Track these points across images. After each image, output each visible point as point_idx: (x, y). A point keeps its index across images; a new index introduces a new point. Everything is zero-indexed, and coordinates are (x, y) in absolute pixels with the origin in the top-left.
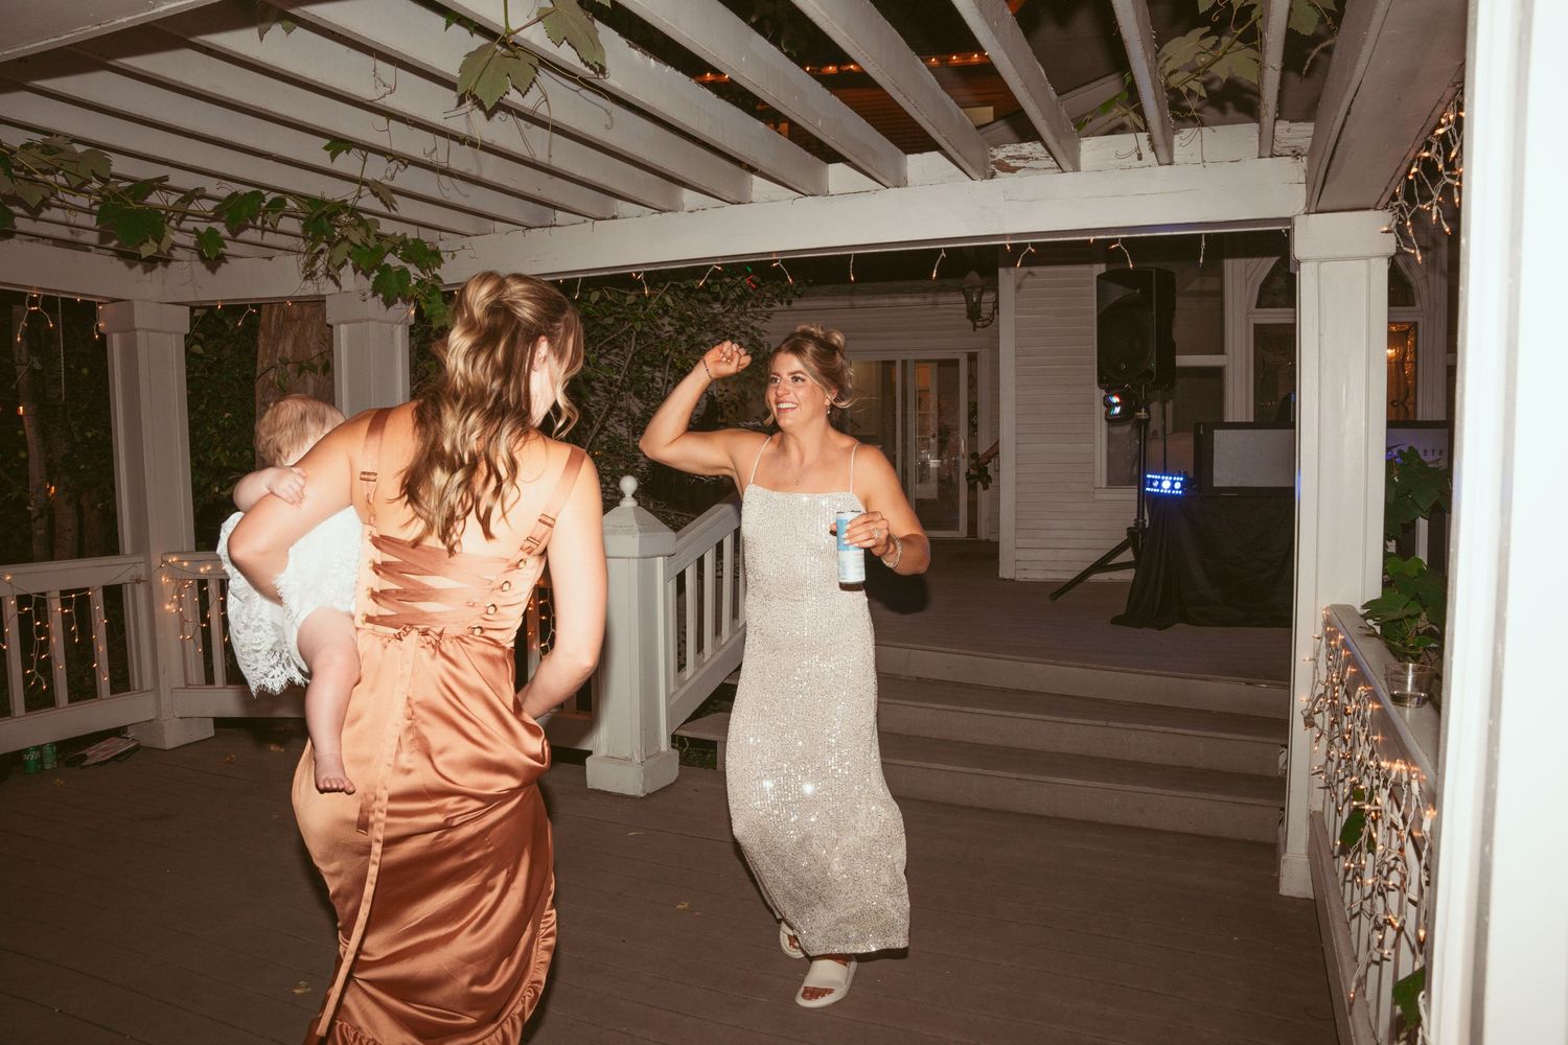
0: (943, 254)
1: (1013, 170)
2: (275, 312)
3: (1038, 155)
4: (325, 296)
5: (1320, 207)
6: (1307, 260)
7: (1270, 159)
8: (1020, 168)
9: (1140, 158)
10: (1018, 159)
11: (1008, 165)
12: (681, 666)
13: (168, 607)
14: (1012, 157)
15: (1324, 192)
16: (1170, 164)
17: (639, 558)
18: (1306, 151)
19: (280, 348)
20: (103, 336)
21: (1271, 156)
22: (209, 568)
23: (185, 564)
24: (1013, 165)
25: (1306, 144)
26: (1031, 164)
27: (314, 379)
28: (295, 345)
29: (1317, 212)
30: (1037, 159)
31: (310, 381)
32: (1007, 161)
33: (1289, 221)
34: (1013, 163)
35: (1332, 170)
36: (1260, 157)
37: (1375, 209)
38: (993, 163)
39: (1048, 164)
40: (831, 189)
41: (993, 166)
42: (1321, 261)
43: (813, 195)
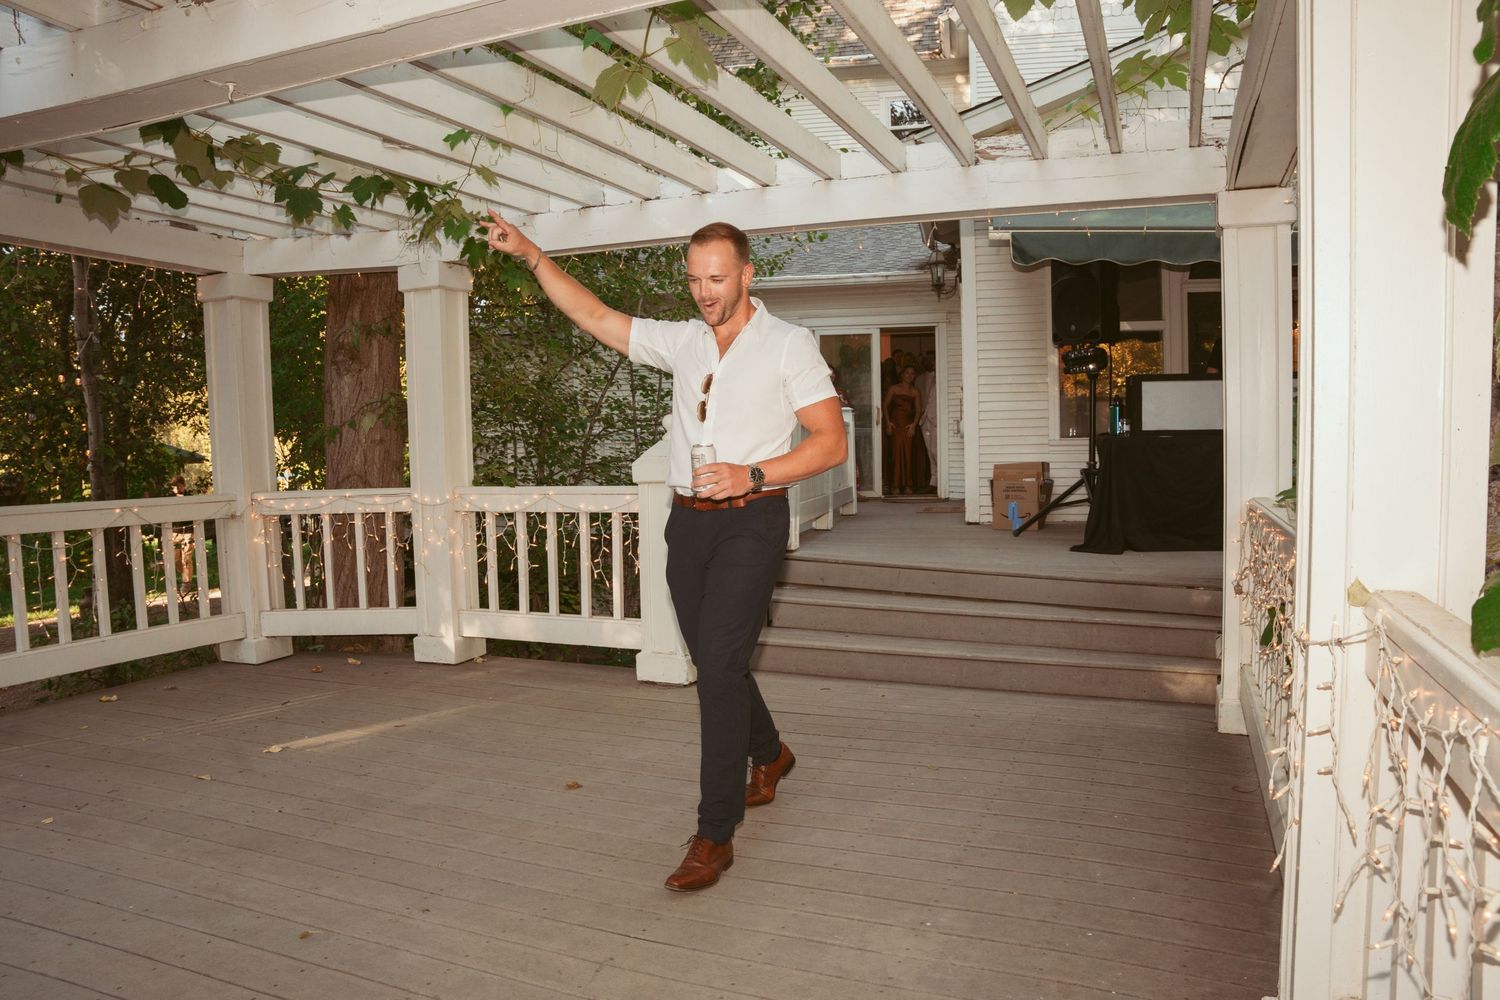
0: (935, 227)
1: (994, 158)
2: (344, 283)
3: (1013, 146)
4: (396, 267)
5: (1238, 185)
6: (1228, 227)
7: (1199, 148)
8: (999, 156)
9: (1096, 146)
10: (996, 148)
11: (990, 154)
13: (256, 540)
14: (992, 148)
15: (1239, 173)
16: (1119, 153)
18: (1226, 142)
19: (349, 314)
20: (201, 304)
21: (1199, 146)
22: (292, 505)
23: (272, 502)
25: (1227, 135)
26: (1008, 153)
27: (379, 341)
28: (362, 311)
29: (1235, 189)
30: (1013, 149)
31: (375, 344)
32: (988, 151)
33: (1213, 197)
34: (993, 153)
35: (1244, 157)
36: (1191, 147)
37: (1280, 186)
38: (977, 152)
39: (1021, 153)
40: (844, 174)
41: (977, 155)
42: (1239, 227)
43: (830, 179)
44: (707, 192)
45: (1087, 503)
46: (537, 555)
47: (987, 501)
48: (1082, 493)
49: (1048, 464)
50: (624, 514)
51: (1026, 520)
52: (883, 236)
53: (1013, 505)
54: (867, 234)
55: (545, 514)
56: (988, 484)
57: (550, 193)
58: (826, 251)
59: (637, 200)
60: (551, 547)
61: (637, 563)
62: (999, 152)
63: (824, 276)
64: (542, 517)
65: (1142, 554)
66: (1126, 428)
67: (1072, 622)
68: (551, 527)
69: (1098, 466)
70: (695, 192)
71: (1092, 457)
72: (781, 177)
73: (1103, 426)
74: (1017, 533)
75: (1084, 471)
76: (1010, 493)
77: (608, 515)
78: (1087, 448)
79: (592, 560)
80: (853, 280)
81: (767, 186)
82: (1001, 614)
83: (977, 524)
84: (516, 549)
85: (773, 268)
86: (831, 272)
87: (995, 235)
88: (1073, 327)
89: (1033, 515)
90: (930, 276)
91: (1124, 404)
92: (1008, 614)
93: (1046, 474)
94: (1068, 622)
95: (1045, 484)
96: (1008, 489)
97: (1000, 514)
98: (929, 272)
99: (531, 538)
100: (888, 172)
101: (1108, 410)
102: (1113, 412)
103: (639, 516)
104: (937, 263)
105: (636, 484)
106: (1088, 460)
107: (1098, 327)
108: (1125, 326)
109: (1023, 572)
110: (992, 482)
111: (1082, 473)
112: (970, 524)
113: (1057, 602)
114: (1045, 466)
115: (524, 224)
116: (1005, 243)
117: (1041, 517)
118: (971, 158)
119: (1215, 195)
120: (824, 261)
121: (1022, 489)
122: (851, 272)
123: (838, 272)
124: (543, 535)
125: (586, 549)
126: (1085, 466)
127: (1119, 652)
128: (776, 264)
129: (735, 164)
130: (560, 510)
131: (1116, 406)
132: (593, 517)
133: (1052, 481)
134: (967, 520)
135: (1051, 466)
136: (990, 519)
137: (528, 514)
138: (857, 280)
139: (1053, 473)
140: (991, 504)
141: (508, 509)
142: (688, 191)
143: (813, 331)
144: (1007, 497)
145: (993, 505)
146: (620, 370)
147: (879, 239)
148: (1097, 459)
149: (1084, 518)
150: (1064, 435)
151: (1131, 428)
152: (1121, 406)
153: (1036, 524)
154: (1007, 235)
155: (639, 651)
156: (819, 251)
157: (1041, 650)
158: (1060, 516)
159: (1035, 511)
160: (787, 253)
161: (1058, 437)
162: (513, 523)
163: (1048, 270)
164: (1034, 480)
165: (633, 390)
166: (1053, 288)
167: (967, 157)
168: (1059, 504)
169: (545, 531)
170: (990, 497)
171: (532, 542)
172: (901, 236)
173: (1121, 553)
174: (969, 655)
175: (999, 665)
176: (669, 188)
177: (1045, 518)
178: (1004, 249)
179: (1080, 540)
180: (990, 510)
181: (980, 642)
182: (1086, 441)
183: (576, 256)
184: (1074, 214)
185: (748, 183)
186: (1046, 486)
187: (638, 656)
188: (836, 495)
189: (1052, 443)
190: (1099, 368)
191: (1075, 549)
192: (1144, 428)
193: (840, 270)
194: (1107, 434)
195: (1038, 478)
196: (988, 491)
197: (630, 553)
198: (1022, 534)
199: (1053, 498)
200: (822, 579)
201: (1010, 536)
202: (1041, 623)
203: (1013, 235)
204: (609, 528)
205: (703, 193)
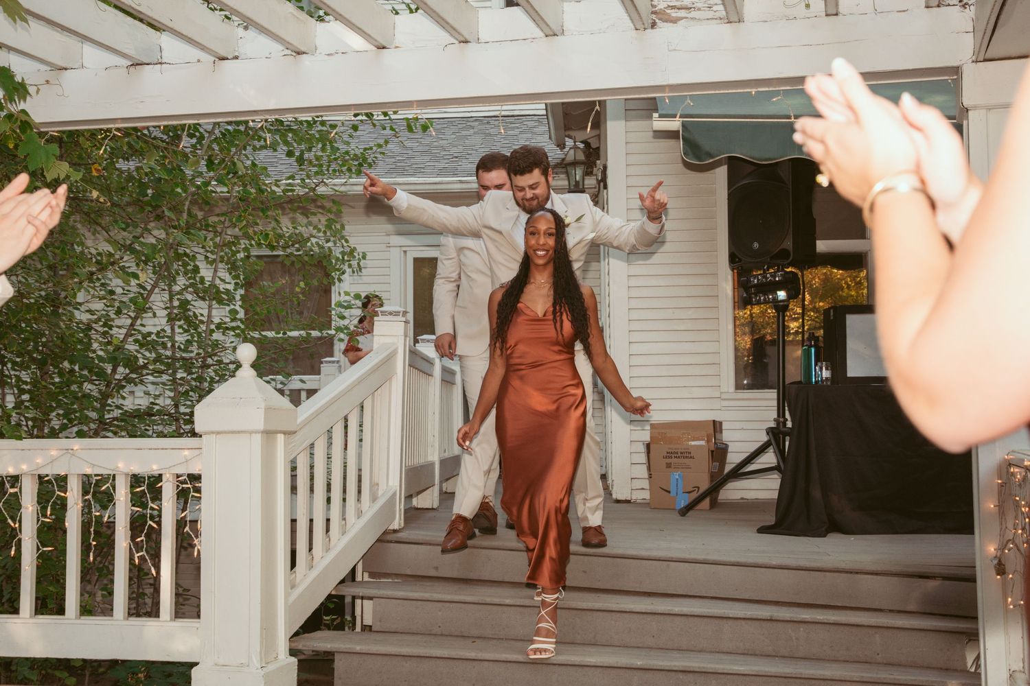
1: (675, 21)
5: (987, 57)
6: (975, 107)
7: (937, 9)
8: (682, 18)
9: (807, 6)
10: (679, 9)
11: (669, 15)
12: (293, 564)
14: (673, 7)
15: (993, 39)
16: (837, 15)
17: (262, 432)
21: (938, 6)
24: (674, 15)
26: (693, 14)
29: (986, 60)
30: (699, 9)
32: (668, 11)
34: (674, 14)
36: (927, 7)
38: (653, 13)
39: (710, 14)
40: (483, 37)
41: (654, 16)
42: (989, 108)
43: (466, 42)
44: (304, 53)
45: (776, 471)
46: (52, 533)
47: (642, 471)
48: (769, 458)
49: (721, 423)
50: (178, 476)
51: (694, 495)
52: (493, 131)
53: (676, 475)
54: (473, 128)
55: (66, 477)
56: (642, 449)
57: (85, 38)
58: (421, 148)
59: (207, 59)
60: (73, 522)
61: (196, 541)
62: (682, 13)
63: (421, 180)
64: (62, 481)
65: (852, 538)
66: (826, 374)
67: (771, 620)
68: (74, 497)
69: (789, 424)
70: (289, 52)
71: (781, 413)
72: (400, 38)
73: (793, 373)
74: (684, 512)
75: (770, 431)
76: (674, 461)
77: (159, 478)
78: (775, 403)
79: (133, 538)
80: (459, 186)
81: (384, 48)
82: (677, 610)
83: (628, 502)
84: (20, 526)
85: (360, 165)
86: (430, 175)
87: (660, 124)
88: (756, 245)
89: (701, 491)
90: (566, 183)
91: (821, 345)
92: (686, 610)
93: (718, 435)
94: (764, 620)
95: (717, 448)
96: (669, 455)
97: (660, 488)
98: (563, 176)
99: (44, 509)
100: (538, 33)
101: (799, 353)
102: (807, 354)
103: (203, 480)
104: (575, 164)
105: (201, 436)
106: (776, 417)
107: (788, 244)
108: (822, 246)
109: (701, 557)
110: (648, 446)
111: (768, 434)
112: (618, 501)
113: (747, 597)
114: (717, 426)
115: (47, 82)
116: (673, 135)
117: (713, 491)
118: (648, 18)
119: (958, 68)
120: (418, 160)
121: (687, 454)
122: (455, 175)
123: (438, 175)
124: (62, 506)
125: (123, 524)
126: (773, 425)
127: (836, 661)
128: (365, 160)
129: (347, 16)
130: (89, 471)
131: (810, 346)
132: (136, 480)
133: (727, 446)
134: (614, 496)
135: (724, 427)
136: (646, 495)
137: (40, 477)
138: (464, 186)
139: (726, 436)
140: (646, 476)
141: (11, 471)
142: (277, 48)
143: (405, 252)
144: (669, 466)
145: (650, 476)
146: (157, 290)
147: (490, 135)
148: (787, 415)
149: (775, 495)
150: (739, 386)
151: (832, 374)
152: (816, 346)
153: (707, 501)
154: (675, 125)
155: (196, 664)
156: (411, 149)
157: (732, 657)
158: (735, 491)
159: (705, 485)
160: (380, 146)
161: (732, 389)
162: (15, 490)
163: (722, 172)
164: (703, 443)
165: (171, 319)
166: (729, 195)
167: (644, 18)
168: (738, 473)
169: (66, 498)
170: (645, 468)
171: (45, 516)
172: (516, 132)
173: (825, 536)
174: (639, 663)
175: (681, 676)
176: (252, 43)
177: (718, 492)
178: (672, 142)
179: (770, 519)
180: (646, 484)
181: (651, 648)
182: (772, 395)
183: (118, 130)
184: (777, 93)
185: (356, 42)
186: (719, 453)
187: (194, 671)
188: (443, 462)
189: (724, 396)
190: (790, 297)
191: (763, 530)
192: (849, 375)
193: (442, 172)
194: (800, 382)
195: (708, 441)
196: (643, 458)
197: (187, 529)
198: (690, 513)
199: (728, 468)
200: (436, 568)
201: (677, 516)
202: (731, 622)
203: (684, 125)
204: (157, 494)
205: (298, 53)
